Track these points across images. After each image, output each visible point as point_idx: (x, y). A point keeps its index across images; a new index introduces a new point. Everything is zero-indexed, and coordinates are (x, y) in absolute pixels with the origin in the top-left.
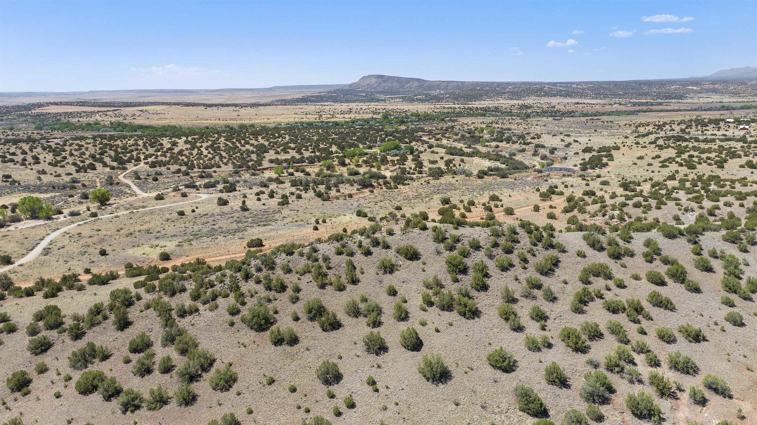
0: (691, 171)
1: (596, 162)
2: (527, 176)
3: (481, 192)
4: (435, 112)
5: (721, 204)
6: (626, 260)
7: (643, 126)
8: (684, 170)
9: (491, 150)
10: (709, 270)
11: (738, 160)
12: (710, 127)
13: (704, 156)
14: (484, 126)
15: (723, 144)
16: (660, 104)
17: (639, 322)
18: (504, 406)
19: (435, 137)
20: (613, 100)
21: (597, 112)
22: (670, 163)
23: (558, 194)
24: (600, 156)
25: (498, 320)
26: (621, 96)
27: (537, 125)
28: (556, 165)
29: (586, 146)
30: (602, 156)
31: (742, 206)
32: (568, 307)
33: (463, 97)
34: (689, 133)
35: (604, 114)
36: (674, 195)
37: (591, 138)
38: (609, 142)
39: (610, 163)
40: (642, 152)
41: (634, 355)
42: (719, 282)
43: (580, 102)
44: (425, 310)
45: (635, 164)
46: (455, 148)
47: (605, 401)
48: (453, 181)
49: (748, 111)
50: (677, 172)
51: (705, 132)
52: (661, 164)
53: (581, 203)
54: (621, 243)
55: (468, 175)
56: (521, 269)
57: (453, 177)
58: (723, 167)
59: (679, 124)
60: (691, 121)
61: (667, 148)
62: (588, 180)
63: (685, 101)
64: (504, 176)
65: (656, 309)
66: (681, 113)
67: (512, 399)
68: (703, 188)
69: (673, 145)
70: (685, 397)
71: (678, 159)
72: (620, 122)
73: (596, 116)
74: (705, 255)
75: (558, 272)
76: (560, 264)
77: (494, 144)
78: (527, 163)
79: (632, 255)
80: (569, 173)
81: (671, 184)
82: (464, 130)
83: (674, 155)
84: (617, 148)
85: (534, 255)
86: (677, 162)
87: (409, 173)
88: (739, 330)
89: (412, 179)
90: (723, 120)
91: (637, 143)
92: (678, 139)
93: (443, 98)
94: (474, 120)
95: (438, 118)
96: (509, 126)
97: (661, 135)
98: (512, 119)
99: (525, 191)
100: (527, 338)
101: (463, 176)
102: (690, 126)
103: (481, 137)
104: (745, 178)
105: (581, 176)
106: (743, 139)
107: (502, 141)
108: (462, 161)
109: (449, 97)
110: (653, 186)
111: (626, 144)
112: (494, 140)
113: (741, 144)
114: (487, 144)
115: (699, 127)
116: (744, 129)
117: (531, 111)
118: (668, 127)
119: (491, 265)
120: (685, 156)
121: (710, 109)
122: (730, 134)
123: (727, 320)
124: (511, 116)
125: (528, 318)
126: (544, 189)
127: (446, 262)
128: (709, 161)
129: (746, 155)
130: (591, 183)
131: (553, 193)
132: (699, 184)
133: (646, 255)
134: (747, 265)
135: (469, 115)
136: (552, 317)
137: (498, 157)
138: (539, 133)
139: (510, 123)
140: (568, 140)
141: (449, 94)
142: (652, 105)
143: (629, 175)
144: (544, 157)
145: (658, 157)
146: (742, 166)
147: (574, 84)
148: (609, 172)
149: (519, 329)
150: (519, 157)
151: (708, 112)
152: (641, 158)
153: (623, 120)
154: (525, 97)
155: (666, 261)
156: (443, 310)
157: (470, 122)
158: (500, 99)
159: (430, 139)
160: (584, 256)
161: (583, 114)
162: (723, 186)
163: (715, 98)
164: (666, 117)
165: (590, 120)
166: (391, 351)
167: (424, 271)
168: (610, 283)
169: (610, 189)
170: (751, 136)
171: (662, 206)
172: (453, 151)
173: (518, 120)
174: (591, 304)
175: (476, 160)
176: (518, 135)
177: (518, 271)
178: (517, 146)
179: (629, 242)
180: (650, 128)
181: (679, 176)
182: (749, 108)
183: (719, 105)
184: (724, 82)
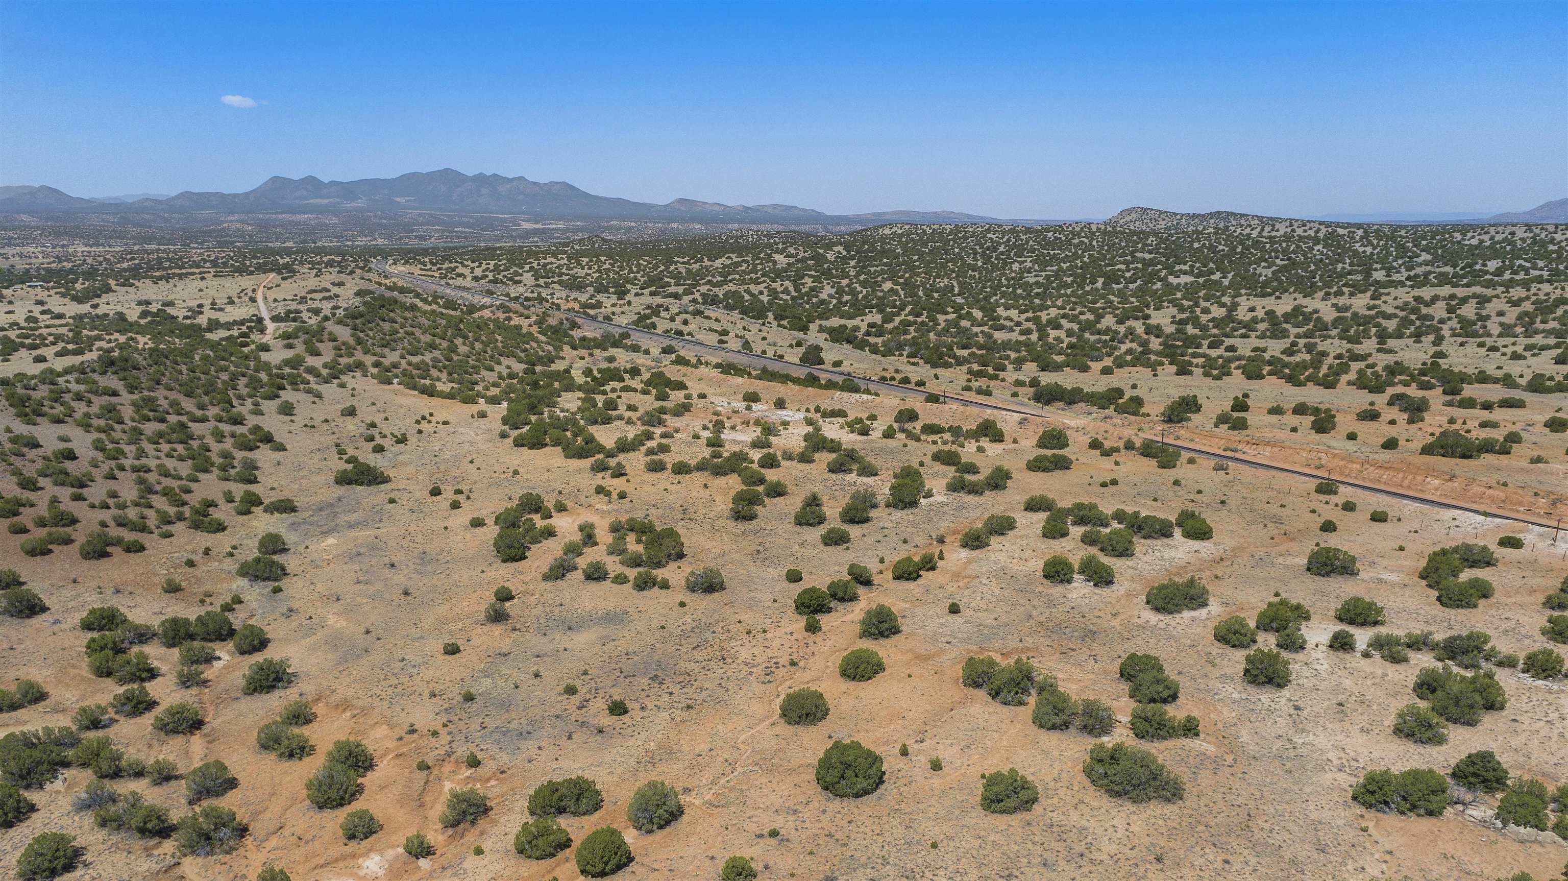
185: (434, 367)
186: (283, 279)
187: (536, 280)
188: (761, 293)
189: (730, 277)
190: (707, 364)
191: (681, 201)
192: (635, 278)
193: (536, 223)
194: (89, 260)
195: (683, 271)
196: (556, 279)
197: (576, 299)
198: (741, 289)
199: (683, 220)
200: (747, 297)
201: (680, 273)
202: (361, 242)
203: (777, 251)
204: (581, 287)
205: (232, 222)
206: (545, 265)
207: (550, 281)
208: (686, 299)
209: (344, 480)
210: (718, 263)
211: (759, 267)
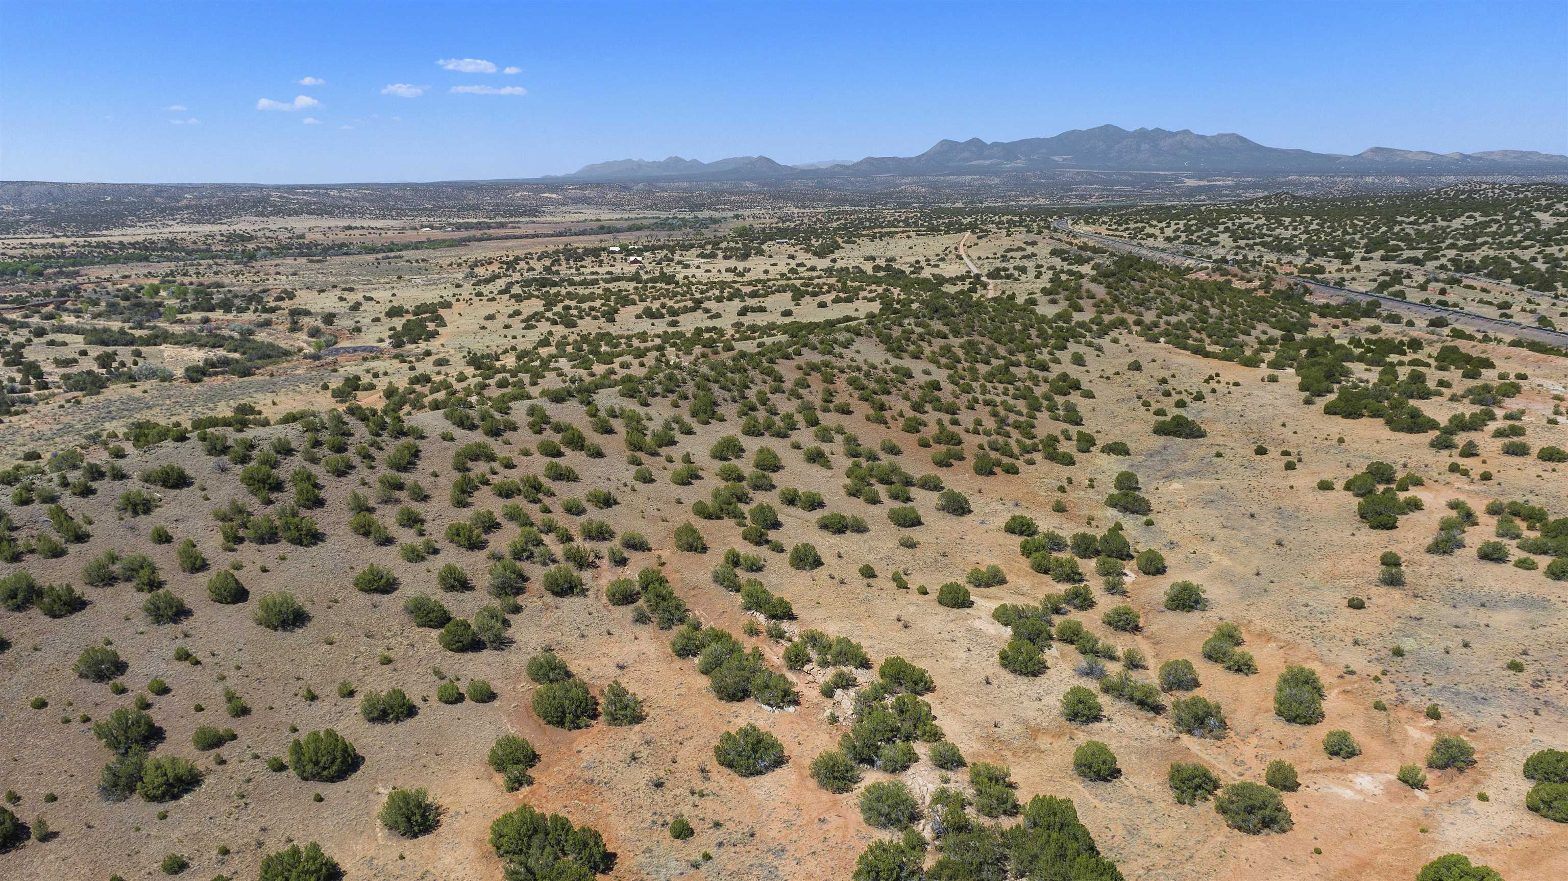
0: (571, 330)
1: (417, 331)
2: (295, 368)
3: (211, 405)
4: (11, 257)
5: (616, 366)
6: (508, 435)
7: (482, 265)
8: (560, 330)
9: (196, 328)
10: (610, 431)
11: (631, 308)
12: (588, 261)
13: (586, 306)
14: (156, 282)
15: (610, 286)
16: (502, 225)
17: (540, 501)
18: (396, 628)
19: (39, 312)
20: (417, 219)
21: (392, 243)
22: (538, 321)
23: (366, 389)
24: (421, 320)
25: (353, 539)
26: (430, 212)
27: (278, 273)
28: (343, 344)
29: (389, 305)
30: (425, 320)
31: (642, 365)
32: (447, 504)
33: (70, 219)
34: (557, 273)
35: (406, 247)
36: (553, 365)
37: (395, 291)
38: (430, 296)
39: (440, 330)
40: (490, 309)
41: (543, 536)
42: (622, 441)
43: (353, 225)
44: (234, 550)
45: (483, 328)
46: (106, 330)
47: (520, 591)
48: (137, 392)
49: (637, 233)
50: (550, 333)
51: (582, 270)
52: (523, 325)
53: (412, 396)
54: (497, 416)
55: (167, 378)
56: (366, 469)
57: (134, 386)
58: (614, 321)
59: (539, 259)
60: (557, 252)
61: (528, 298)
62: (411, 362)
63: (542, 219)
64: (246, 373)
65: (557, 483)
66: (540, 240)
67: (405, 618)
68: (591, 352)
69: (536, 293)
70: (605, 563)
71: (549, 314)
72: (440, 261)
73: (392, 251)
74: (602, 414)
75: (420, 464)
76: (421, 455)
77: (196, 316)
78: (283, 344)
79: (515, 429)
80: (374, 353)
81: (544, 352)
82: (108, 293)
83: (542, 309)
84: (448, 305)
85: (381, 449)
86: (548, 319)
87: (13, 391)
88: (651, 486)
89: (29, 401)
90: (604, 249)
91: (479, 294)
92: (543, 283)
93: (17, 222)
94: (125, 270)
95: (24, 271)
96: (217, 278)
97: (514, 280)
98: (216, 264)
99: (300, 393)
100: (402, 548)
101: (154, 382)
102: (556, 262)
103: (160, 305)
104: (645, 333)
105: (396, 357)
106: (636, 278)
107: (212, 309)
108: (138, 354)
109: (33, 221)
110: (519, 358)
111: (461, 298)
112: (195, 308)
113: (633, 284)
114: (179, 317)
115: (571, 262)
116: (635, 261)
117: (254, 246)
118: (522, 264)
119: (319, 472)
120: (558, 308)
121: (583, 233)
122: (617, 270)
123: (636, 479)
124: (212, 258)
125: (396, 526)
126: (336, 383)
127: (242, 481)
128: (593, 313)
129: (642, 300)
130: (417, 365)
131: (357, 388)
132: (585, 346)
133: (532, 425)
134: (650, 419)
135: (106, 260)
136: (429, 518)
137: (217, 341)
138: (289, 288)
139: (216, 273)
140: (352, 298)
141: (31, 212)
142: (489, 228)
143: (479, 346)
144: (314, 333)
145: (517, 313)
146: (638, 317)
147: (332, 189)
148: (443, 345)
149: (388, 541)
150: (262, 336)
151: (581, 238)
152: (490, 317)
153: (445, 257)
154: (230, 217)
155: (558, 429)
156: (263, 543)
157: (116, 276)
158: (170, 223)
159: (27, 316)
160: (452, 439)
161: (365, 248)
162: (616, 346)
163: (588, 214)
164: (518, 247)
165: (383, 258)
166: (198, 614)
167: (207, 499)
168: (496, 465)
169: (453, 371)
170: (646, 273)
171: (539, 381)
172: (105, 336)
173: (231, 266)
174: (476, 493)
175: (168, 350)
176: (244, 296)
177: (362, 472)
178: (249, 316)
179: (507, 414)
180: (495, 268)
181: (554, 340)
182: (639, 229)
183: (595, 225)
184: (598, 185)
185: (1192, 328)
186: (979, 238)
187: (1235, 241)
188: (1534, 259)
189: (1479, 241)
190: (1499, 341)
191: (1377, 150)
192: (1353, 240)
193: (1200, 179)
194: (806, 221)
195: (1412, 232)
196: (1258, 240)
197: (1290, 263)
198: (1503, 254)
199: (1378, 173)
200: (1514, 264)
201: (1408, 234)
202: (1025, 201)
203: (1539, 209)
204: (1290, 249)
205: (907, 184)
206: (1241, 226)
207: (1251, 242)
208: (1430, 265)
209: (1161, 430)
210: (1457, 223)
211: (1516, 228)
